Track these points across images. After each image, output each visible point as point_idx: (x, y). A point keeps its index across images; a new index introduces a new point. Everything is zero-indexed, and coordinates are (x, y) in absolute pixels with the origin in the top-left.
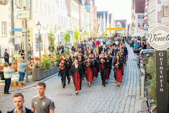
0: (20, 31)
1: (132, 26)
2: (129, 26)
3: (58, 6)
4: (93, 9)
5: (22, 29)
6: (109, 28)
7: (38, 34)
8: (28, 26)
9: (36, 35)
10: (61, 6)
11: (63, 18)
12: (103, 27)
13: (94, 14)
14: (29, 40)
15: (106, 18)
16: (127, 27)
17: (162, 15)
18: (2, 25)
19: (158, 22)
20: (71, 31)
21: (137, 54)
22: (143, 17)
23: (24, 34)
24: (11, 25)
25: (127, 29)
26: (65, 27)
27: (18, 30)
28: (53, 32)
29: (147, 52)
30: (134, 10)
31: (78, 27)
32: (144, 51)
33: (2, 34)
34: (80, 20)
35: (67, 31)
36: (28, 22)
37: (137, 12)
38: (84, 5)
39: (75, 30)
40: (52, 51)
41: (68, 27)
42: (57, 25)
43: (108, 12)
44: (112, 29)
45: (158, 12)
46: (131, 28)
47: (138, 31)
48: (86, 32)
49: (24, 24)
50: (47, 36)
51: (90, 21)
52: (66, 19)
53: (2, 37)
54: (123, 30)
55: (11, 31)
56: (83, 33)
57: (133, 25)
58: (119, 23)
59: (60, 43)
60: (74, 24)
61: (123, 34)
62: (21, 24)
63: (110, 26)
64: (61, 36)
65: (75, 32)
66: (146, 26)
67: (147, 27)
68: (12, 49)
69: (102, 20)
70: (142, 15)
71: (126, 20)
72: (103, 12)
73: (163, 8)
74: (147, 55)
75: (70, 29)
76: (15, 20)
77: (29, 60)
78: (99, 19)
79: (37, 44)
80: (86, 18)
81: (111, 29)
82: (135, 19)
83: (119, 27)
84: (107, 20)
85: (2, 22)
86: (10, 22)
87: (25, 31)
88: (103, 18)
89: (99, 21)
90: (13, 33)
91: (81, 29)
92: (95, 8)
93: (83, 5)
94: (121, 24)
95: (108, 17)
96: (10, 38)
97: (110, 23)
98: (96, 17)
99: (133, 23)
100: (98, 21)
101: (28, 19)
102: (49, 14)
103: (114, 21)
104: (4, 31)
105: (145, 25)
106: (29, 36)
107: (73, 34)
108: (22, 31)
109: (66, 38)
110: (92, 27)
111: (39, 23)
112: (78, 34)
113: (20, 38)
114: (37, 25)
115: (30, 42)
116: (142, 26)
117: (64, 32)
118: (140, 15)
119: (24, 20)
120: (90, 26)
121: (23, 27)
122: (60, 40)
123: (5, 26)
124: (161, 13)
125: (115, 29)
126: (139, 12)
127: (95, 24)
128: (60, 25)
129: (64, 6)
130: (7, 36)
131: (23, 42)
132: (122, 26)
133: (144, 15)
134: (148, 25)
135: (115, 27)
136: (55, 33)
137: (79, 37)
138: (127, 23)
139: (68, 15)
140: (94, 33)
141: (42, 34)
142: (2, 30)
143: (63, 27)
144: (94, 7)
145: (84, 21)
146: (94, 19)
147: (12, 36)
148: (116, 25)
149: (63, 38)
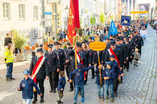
0: (49, 14)
1: (155, 10)
2: (152, 9)
5: (52, 13)
6: (133, 11)
7: (66, 18)
8: (57, 10)
9: (64, 18)
11: (89, 2)
12: (127, 11)
14: (58, 23)
15: (130, 2)
16: (150, 10)
18: (34, 9)
20: (96, 15)
23: (54, 17)
24: (42, 10)
25: (150, 12)
26: (91, 11)
27: (48, 14)
28: (80, 15)
31: (103, 10)
33: (34, 17)
34: (105, 4)
35: (93, 15)
36: (57, 7)
39: (100, 14)
40: (79, 33)
41: (94, 11)
42: (84, 9)
44: (136, 12)
46: (155, 12)
48: (111, 16)
49: (54, 8)
51: (115, 5)
52: (92, 3)
53: (34, 20)
54: (147, 14)
55: (42, 14)
56: (108, 17)
58: (143, 7)
59: (86, 26)
60: (99, 8)
61: (147, 17)
62: (51, 8)
64: (87, 19)
65: (100, 16)
68: (43, 31)
69: (127, 4)
71: (150, 4)
75: (96, 13)
76: (45, 5)
78: (124, 3)
79: (65, 27)
80: (111, 2)
81: (134, 12)
83: (142, 10)
84: (131, 4)
85: (34, 6)
86: (41, 7)
87: (55, 14)
88: (127, 2)
89: (124, 5)
91: (106, 13)
94: (145, 8)
95: (132, 1)
96: (41, 21)
97: (134, 6)
98: (121, 1)
99: (156, 7)
100: (122, 5)
101: (57, 4)
103: (138, 5)
104: (35, 15)
106: (58, 19)
107: (98, 17)
108: (52, 14)
109: (92, 21)
110: (117, 10)
111: (67, 7)
112: (103, 17)
113: (50, 21)
114: (66, 9)
115: (59, 25)
117: (90, 16)
119: (54, 4)
120: (114, 9)
121: (53, 11)
122: (86, 23)
123: (36, 10)
125: (139, 12)
127: (120, 8)
128: (87, 9)
130: (38, 19)
131: (53, 24)
132: (146, 9)
135: (139, 10)
136: (82, 16)
137: (104, 20)
138: (151, 7)
140: (118, 16)
142: (34, 14)
143: (89, 11)
145: (109, 5)
146: (119, 3)
147: (43, 19)
148: (140, 8)
149: (89, 21)
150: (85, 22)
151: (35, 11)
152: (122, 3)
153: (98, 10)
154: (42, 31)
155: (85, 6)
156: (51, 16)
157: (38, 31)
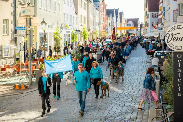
0: (23, 29)
1: (144, 26)
3: (65, 3)
4: (103, 6)
6: (119, 27)
7: (42, 33)
8: (32, 24)
9: (40, 34)
10: (68, 3)
11: (70, 16)
13: (104, 12)
15: (117, 17)
16: (139, 26)
17: (178, 13)
18: (4, 22)
19: (174, 21)
20: (78, 30)
21: (151, 56)
22: (157, 16)
23: (28, 33)
24: (13, 23)
25: (139, 29)
26: (72, 26)
27: (21, 28)
28: (59, 31)
29: (162, 53)
30: (147, 8)
31: (86, 26)
32: (159, 53)
33: (4, 33)
34: (88, 19)
35: (74, 30)
36: (32, 20)
37: (150, 10)
38: (93, 2)
39: (83, 29)
40: (58, 52)
41: (76, 27)
42: (64, 23)
43: (119, 10)
44: (123, 28)
45: (174, 11)
46: (144, 28)
47: (152, 31)
48: (95, 32)
49: (28, 22)
50: (53, 36)
51: (99, 19)
52: (73, 17)
53: (3, 36)
54: (135, 30)
55: (13, 30)
56: (91, 33)
57: (146, 24)
58: (131, 22)
59: (67, 43)
60: (82, 23)
61: (135, 34)
62: (25, 22)
63: (121, 25)
64: (68, 36)
65: (82, 32)
66: (161, 25)
67: (161, 27)
68: (15, 49)
69: (112, 19)
70: (156, 14)
71: (138, 19)
72: (114, 9)
73: (180, 7)
74: (162, 57)
76: (18, 18)
77: (33, 61)
78: (109, 17)
79: (41, 44)
80: (95, 16)
81: (121, 28)
82: (148, 17)
83: (130, 26)
84: (118, 18)
85: (4, 19)
86: (12, 20)
87: (29, 29)
88: (113, 16)
89: (109, 20)
90: (15, 32)
91: (89, 28)
92: (105, 6)
93: (91, 2)
95: (119, 15)
96: (13, 37)
97: (121, 21)
98: (106, 15)
99: (146, 23)
100: (107, 20)
101: (32, 17)
102: (55, 12)
103: (125, 20)
104: (5, 29)
105: (159, 25)
106: (33, 35)
107: (80, 33)
108: (26, 29)
109: (73, 38)
110: (101, 25)
111: (44, 21)
112: (86, 33)
113: (24, 38)
114: (42, 23)
116: (156, 26)
117: (71, 31)
118: (154, 14)
119: (28, 18)
120: (99, 25)
121: (27, 25)
124: (177, 12)
125: (126, 28)
126: (153, 10)
127: (105, 23)
128: (66, 24)
129: (71, 3)
130: (9, 34)
131: (26, 41)
132: (134, 25)
133: (158, 13)
134: (162, 24)
135: (126, 26)
137: (87, 37)
138: (140, 22)
139: (75, 13)
140: (103, 33)
141: (47, 33)
142: (4, 28)
143: (69, 25)
144: (104, 4)
145: (93, 19)
146: (104, 17)
147: (15, 35)
148: (128, 24)
149: (70, 38)
150: (65, 39)
151: (5, 25)
152: (107, 17)
153: (80, 25)
154: (13, 49)
155: (65, 20)
156: (25, 31)
157: (8, 49)
